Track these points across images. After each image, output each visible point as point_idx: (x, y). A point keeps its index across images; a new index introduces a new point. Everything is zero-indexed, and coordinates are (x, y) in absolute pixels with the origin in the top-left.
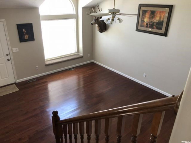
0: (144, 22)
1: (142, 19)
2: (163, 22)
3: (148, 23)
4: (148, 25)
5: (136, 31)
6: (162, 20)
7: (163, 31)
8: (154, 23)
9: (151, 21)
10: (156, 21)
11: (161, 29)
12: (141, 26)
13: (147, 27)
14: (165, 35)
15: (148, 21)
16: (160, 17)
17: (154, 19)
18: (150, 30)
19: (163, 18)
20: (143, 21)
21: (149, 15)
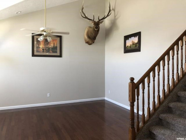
0: (40, 48)
1: (38, 46)
2: (56, 47)
3: (44, 49)
4: (45, 50)
5: (32, 56)
6: (56, 45)
7: (58, 54)
8: (49, 48)
9: (46, 47)
10: (51, 47)
11: (56, 52)
12: (37, 51)
13: (43, 52)
14: (60, 56)
15: (44, 47)
16: (54, 44)
17: (49, 45)
18: (47, 54)
19: (57, 44)
20: (38, 47)
21: (44, 43)
